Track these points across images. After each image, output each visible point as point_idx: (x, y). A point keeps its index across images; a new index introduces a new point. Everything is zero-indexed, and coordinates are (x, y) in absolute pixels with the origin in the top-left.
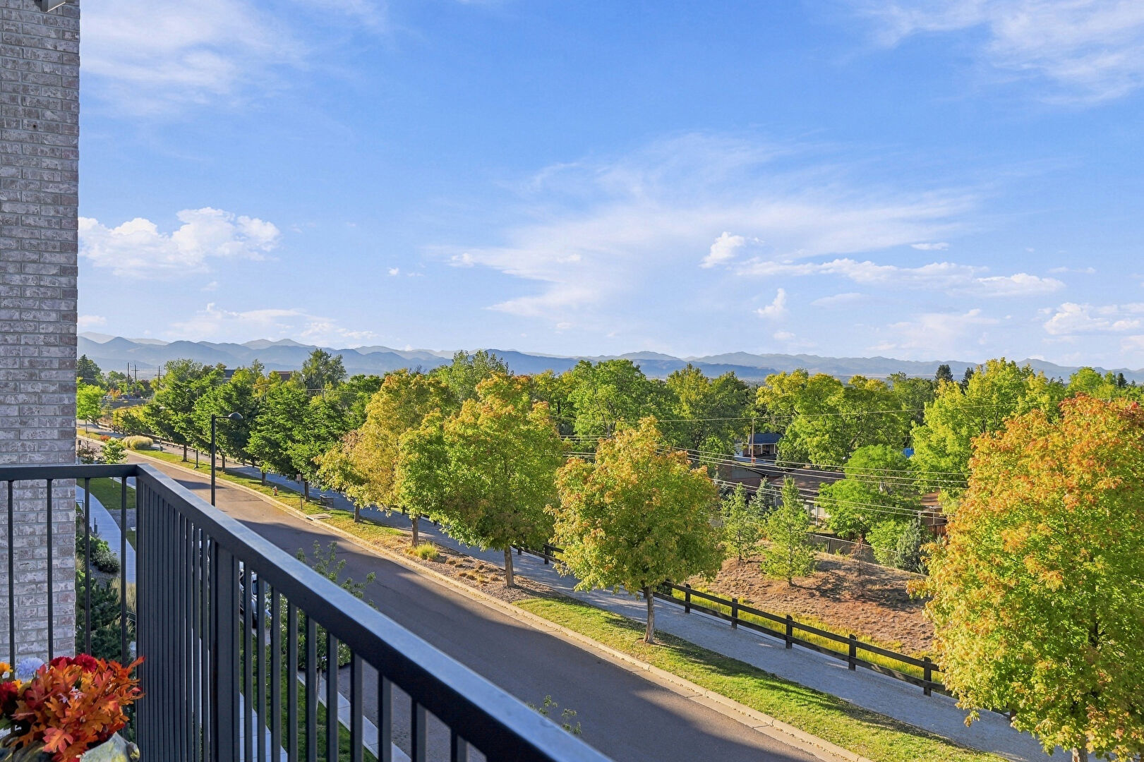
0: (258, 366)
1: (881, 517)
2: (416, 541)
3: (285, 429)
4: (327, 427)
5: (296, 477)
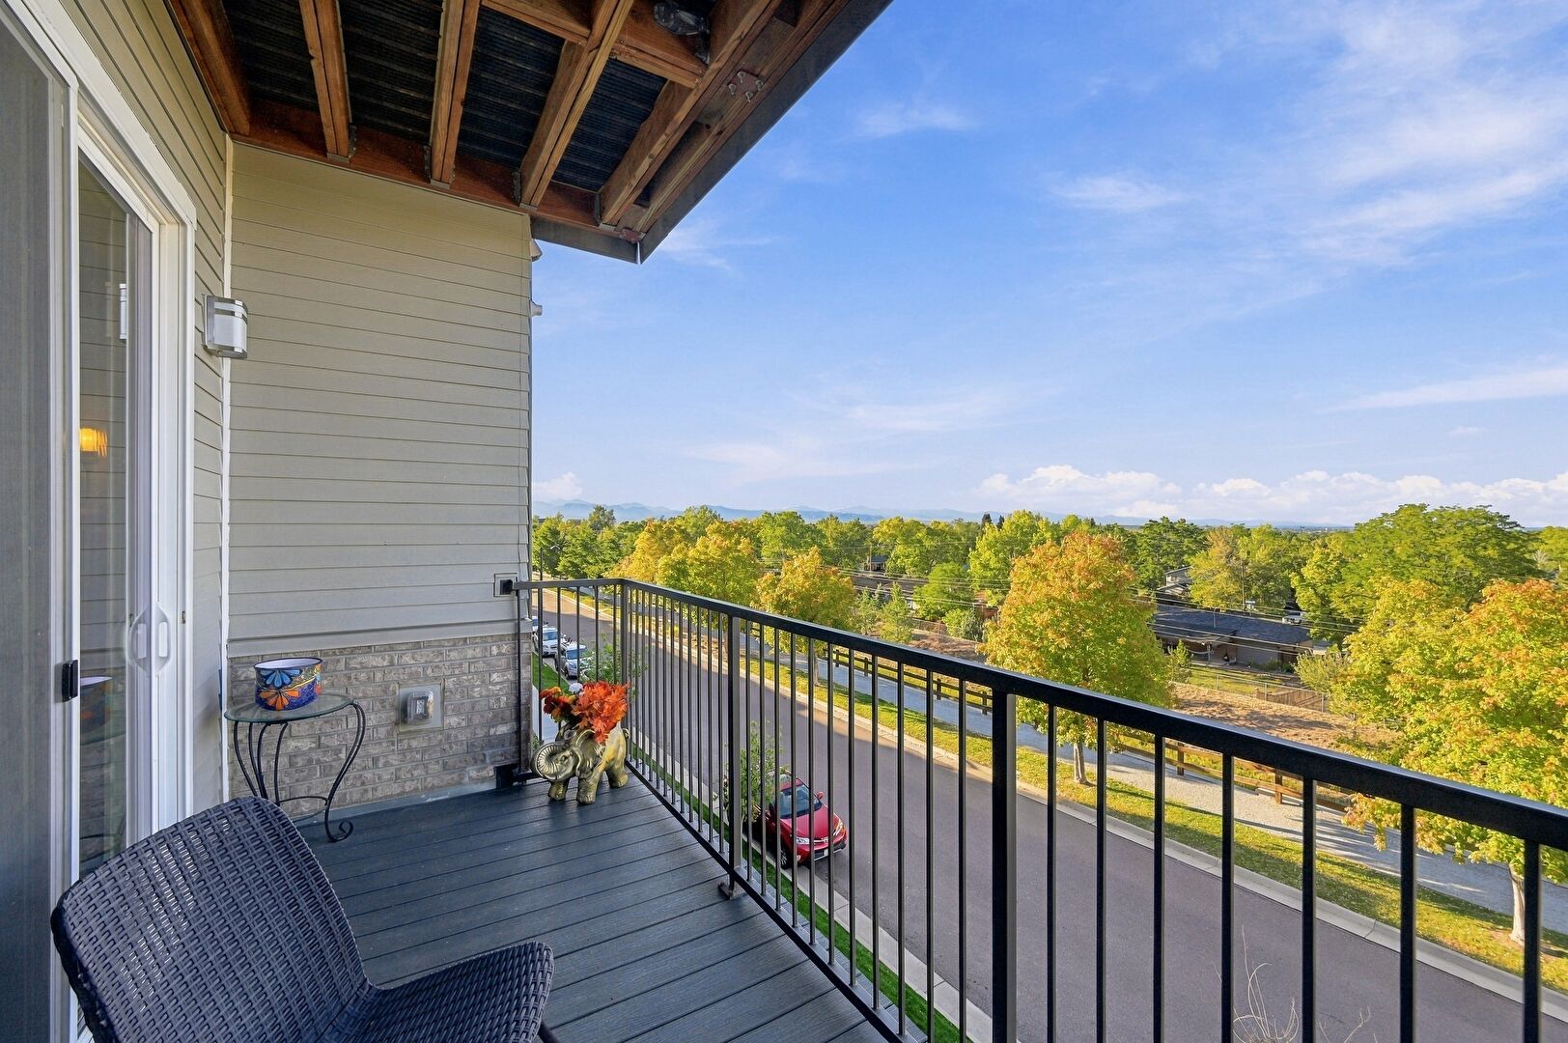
0: (559, 516)
1: (953, 608)
3: (582, 556)
4: (610, 554)
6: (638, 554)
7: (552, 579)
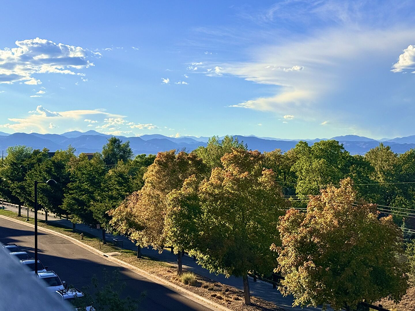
0: (72, 150)
2: (180, 271)
3: (88, 192)
4: (118, 190)
5: (96, 226)
6: (147, 189)
7: (58, 219)
